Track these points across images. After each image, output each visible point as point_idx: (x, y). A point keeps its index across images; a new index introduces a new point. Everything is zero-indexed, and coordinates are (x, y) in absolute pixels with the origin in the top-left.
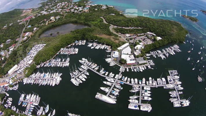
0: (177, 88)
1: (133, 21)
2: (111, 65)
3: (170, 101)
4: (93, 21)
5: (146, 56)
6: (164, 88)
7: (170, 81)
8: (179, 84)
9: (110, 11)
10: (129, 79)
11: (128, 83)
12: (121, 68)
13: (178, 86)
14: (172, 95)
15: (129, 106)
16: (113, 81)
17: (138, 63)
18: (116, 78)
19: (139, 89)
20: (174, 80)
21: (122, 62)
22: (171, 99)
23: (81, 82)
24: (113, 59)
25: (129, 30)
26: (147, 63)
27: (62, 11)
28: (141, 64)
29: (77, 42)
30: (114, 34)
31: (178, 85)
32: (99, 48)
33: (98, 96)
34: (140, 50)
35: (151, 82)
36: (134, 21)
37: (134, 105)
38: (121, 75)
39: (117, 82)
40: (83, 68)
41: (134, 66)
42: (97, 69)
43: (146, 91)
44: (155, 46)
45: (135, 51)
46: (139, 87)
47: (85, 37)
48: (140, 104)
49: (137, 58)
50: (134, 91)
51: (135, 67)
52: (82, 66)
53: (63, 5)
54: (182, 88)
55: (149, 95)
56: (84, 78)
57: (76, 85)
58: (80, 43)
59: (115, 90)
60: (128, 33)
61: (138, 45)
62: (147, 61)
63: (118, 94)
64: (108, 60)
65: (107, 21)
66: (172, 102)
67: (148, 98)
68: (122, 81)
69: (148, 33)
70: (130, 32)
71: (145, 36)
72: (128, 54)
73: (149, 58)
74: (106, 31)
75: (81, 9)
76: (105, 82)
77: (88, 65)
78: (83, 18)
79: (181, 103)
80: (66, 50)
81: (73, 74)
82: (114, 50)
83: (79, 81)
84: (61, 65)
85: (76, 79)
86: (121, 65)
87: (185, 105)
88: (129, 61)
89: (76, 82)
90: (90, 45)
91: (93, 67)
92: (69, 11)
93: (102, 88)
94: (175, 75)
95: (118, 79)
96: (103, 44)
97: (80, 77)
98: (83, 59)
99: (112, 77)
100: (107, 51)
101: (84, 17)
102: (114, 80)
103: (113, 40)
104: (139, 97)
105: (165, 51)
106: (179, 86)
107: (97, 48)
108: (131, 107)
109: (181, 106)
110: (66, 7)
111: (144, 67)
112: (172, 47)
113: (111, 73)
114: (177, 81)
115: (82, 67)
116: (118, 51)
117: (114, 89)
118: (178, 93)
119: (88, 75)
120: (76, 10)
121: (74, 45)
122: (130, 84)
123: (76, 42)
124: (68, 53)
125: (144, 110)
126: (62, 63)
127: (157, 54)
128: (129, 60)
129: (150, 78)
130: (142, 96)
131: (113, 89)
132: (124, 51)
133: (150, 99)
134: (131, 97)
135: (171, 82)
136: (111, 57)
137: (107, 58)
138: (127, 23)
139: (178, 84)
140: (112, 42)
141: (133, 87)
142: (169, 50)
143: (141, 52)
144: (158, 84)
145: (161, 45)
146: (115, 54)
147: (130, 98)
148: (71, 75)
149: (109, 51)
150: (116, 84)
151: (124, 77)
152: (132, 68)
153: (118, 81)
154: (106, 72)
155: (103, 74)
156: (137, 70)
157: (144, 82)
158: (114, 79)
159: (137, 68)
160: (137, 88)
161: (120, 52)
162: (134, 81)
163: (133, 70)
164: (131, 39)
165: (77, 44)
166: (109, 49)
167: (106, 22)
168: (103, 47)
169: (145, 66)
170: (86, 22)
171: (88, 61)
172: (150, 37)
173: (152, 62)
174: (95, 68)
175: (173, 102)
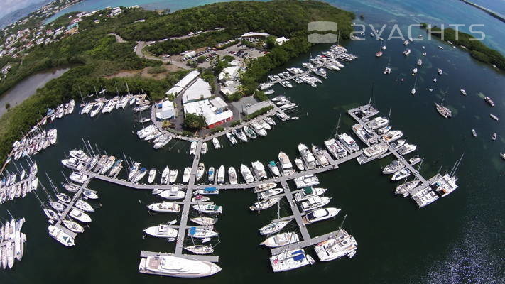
0: (397, 152)
1: (196, 16)
2: (158, 145)
3: (401, 195)
4: (92, 47)
5: (260, 89)
6: (360, 161)
7: (367, 136)
8: (400, 139)
9: (132, 16)
10: (232, 170)
11: (234, 183)
12: (193, 146)
13: (397, 144)
14: (398, 176)
15: (272, 262)
16: (181, 195)
17: (244, 114)
18: (185, 179)
19: (281, 190)
20: (377, 131)
21: (193, 125)
22: (398, 189)
23: (80, 229)
24: (160, 124)
25: (191, 39)
26: (271, 108)
27: (15, 52)
28: (254, 116)
29: (53, 111)
30: (150, 62)
31: (396, 142)
32: (114, 109)
33: (148, 263)
34: (237, 78)
35: (310, 158)
36: (200, 15)
37: (290, 254)
38: (202, 165)
39: (195, 193)
40: (77, 180)
41: (232, 126)
42: (117, 170)
43: (308, 190)
44: (278, 59)
45: (223, 84)
46: (279, 185)
47: (72, 93)
48: (309, 241)
49: (234, 103)
50: (266, 206)
51: (238, 127)
52: (73, 177)
53: (18, 37)
54: (413, 148)
55: (326, 200)
56: (86, 212)
57: (65, 243)
58: (61, 112)
59: (199, 225)
60: (189, 49)
61: (224, 69)
62: (271, 103)
63: (215, 234)
64: (147, 133)
65: (126, 36)
66: (406, 195)
67: (328, 213)
68: (210, 186)
69: (247, 35)
70: (194, 44)
71: (240, 43)
72: (202, 99)
73: (272, 92)
74: (127, 59)
75: (59, 32)
76: (155, 207)
77: (89, 166)
78: (65, 50)
79: (434, 187)
80: (27, 143)
81: (53, 209)
82: (159, 100)
83: (73, 227)
84: (19, 193)
85: (63, 224)
86: (189, 136)
87: (448, 191)
88: (213, 115)
89: (66, 235)
90: (87, 108)
91: (105, 169)
92: (33, 45)
93: (152, 231)
94: (372, 118)
95: (196, 183)
96: (123, 94)
97: (75, 213)
98: (73, 153)
99: (173, 180)
100: (138, 109)
101: (68, 46)
102: (185, 190)
103: (150, 76)
104: (294, 221)
105: (312, 67)
106: (402, 142)
107: (108, 109)
108: (283, 263)
109: (437, 197)
110: (25, 40)
111: (267, 122)
112: (329, 53)
113: (167, 170)
114: (386, 131)
115: (74, 179)
116: (171, 98)
117: (194, 220)
118: (410, 163)
119: (96, 197)
120: (49, 37)
121: (45, 121)
122: (243, 186)
123: (51, 111)
124: (33, 149)
125: (334, 256)
126: (19, 184)
127: (293, 77)
128: (214, 113)
129: (302, 147)
130: (301, 211)
131: (190, 223)
132: (190, 94)
133: (334, 212)
134: (265, 230)
135: (371, 140)
136: (154, 120)
137: (141, 127)
138: (182, 25)
139: (394, 138)
140: (146, 82)
141: (256, 191)
142: (323, 62)
143: (242, 82)
144: (335, 159)
145: (294, 53)
146: (164, 109)
147: (265, 232)
148: (49, 216)
149: (142, 108)
150: (193, 200)
151: (211, 169)
152: (228, 135)
153: (196, 187)
154: (149, 169)
155: (140, 182)
156: (247, 136)
157: (287, 164)
158: (183, 186)
159: (246, 129)
160: (275, 192)
161: (177, 99)
162: (253, 173)
163: (233, 141)
164: (201, 60)
165: (52, 119)
166: (141, 102)
167: (124, 39)
168: (123, 102)
169: (269, 117)
170: (73, 55)
171: (88, 154)
172: (255, 44)
173: (288, 101)
174: (111, 168)
175: (410, 195)
